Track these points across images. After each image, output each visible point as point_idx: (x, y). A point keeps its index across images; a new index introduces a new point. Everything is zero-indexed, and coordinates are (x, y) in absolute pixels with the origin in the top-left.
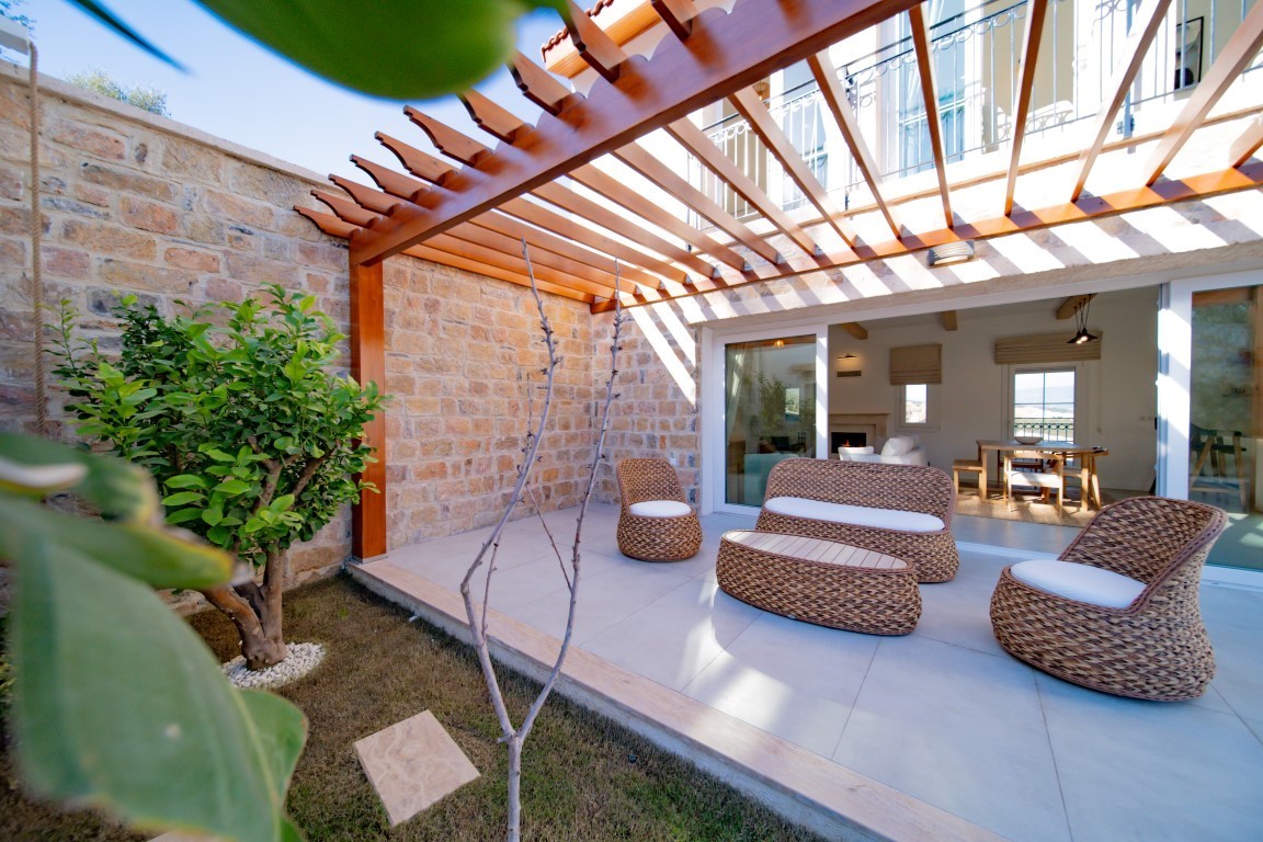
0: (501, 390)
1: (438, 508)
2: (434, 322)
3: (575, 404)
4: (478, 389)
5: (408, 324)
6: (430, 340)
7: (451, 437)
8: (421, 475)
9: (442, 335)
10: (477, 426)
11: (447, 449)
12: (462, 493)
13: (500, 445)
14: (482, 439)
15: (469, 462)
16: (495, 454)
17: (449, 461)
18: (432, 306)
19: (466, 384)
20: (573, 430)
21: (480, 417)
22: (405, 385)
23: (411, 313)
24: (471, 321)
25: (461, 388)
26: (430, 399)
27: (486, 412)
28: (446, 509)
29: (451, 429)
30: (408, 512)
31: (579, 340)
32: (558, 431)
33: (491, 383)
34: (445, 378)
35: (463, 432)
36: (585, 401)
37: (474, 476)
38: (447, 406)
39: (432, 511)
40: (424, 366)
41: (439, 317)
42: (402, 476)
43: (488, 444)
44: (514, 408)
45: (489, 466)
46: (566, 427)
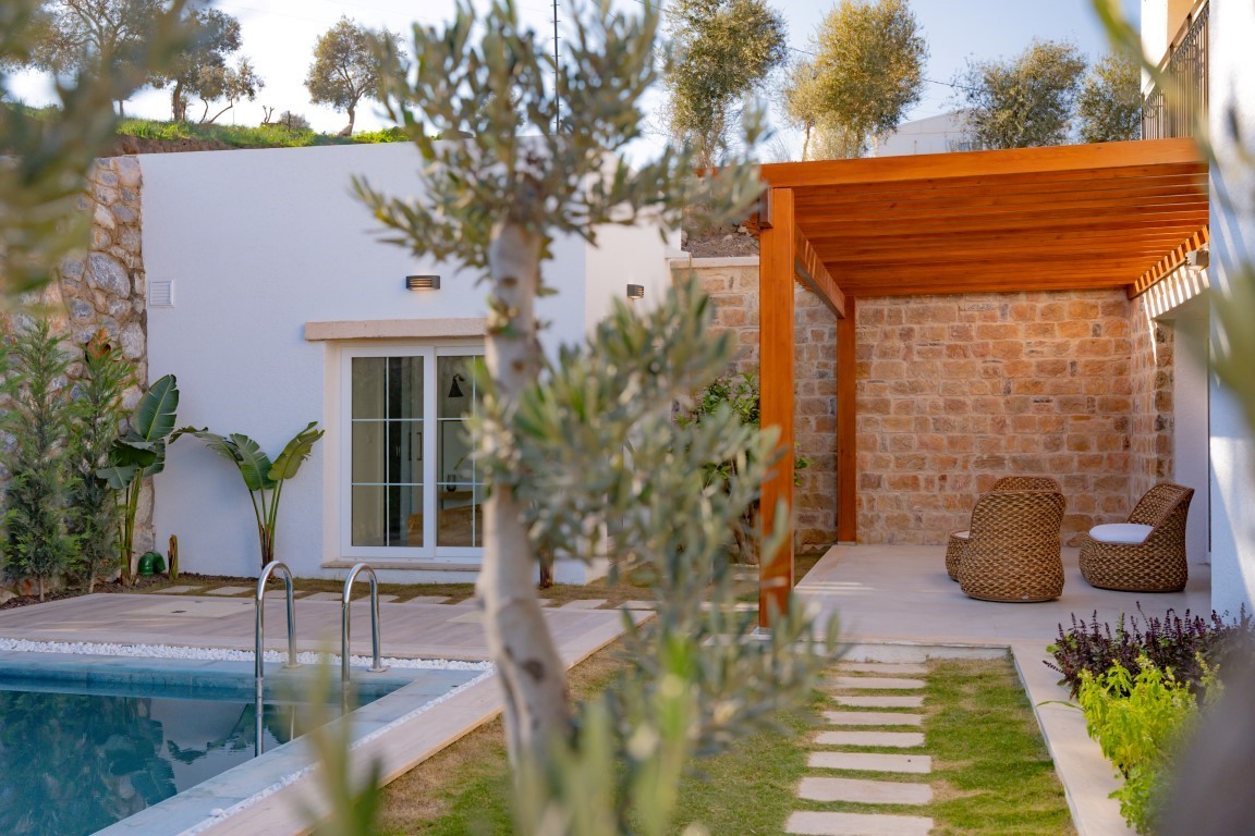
0: (982, 406)
1: (911, 516)
2: (909, 349)
3: (1098, 419)
4: (955, 406)
5: (884, 354)
6: (905, 365)
7: (924, 453)
8: (894, 485)
9: (916, 358)
10: (953, 443)
11: (920, 463)
12: (936, 507)
13: (981, 463)
14: (960, 457)
15: (943, 478)
16: (975, 473)
17: (922, 476)
18: (907, 334)
19: (941, 403)
20: (1094, 451)
21: (956, 434)
22: (881, 406)
23: (888, 344)
24: (947, 341)
25: (935, 407)
26: (904, 417)
27: (964, 429)
28: (919, 519)
29: (923, 445)
30: (883, 515)
31: (1105, 338)
32: (1065, 451)
33: (969, 400)
34: (918, 398)
35: (937, 448)
36: (1117, 415)
37: (949, 492)
38: (922, 424)
39: (905, 519)
40: (900, 389)
41: (915, 343)
42: (876, 483)
43: (966, 462)
44: (1000, 426)
45: (966, 484)
46: (1081, 446)
